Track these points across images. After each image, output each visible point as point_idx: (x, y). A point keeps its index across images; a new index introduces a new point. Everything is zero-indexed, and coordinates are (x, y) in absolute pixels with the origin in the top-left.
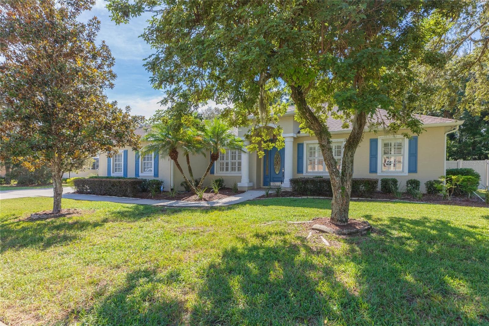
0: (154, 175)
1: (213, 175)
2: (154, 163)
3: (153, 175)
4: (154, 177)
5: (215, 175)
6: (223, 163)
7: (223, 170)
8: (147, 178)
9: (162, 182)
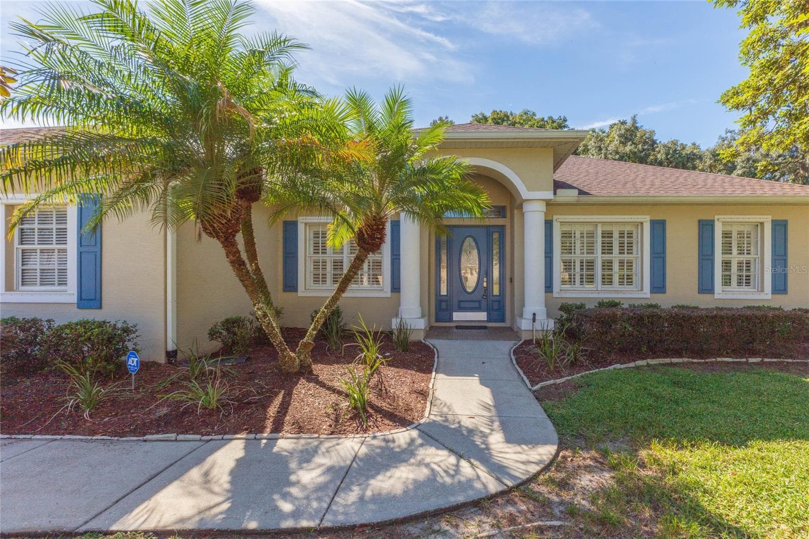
0: (80, 298)
1: (293, 294)
2: (80, 254)
3: (74, 299)
4: (79, 307)
5: (300, 294)
6: (324, 262)
7: (324, 281)
8: (42, 315)
9: (126, 330)
